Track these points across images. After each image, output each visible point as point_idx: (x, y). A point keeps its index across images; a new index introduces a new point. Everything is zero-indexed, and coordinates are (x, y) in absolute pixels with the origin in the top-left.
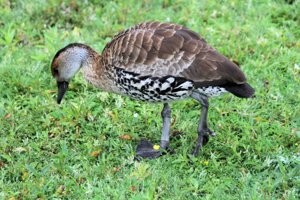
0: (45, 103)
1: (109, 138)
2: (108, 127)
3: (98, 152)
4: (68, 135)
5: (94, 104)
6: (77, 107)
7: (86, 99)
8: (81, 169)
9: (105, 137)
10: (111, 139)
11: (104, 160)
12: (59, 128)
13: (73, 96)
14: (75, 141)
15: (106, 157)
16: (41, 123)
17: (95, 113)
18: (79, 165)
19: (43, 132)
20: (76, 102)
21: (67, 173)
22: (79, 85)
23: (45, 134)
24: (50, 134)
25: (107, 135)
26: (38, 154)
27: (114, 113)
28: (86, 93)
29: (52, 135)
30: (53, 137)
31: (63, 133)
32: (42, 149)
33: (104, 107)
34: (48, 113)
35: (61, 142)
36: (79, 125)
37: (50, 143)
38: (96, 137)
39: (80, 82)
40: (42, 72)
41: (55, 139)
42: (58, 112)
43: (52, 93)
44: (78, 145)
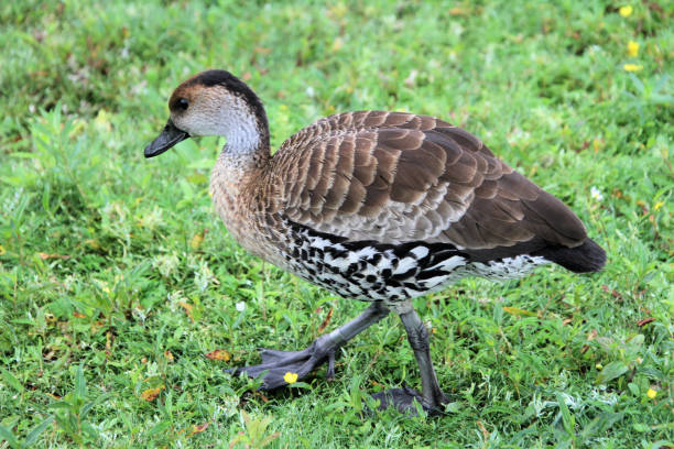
0: (35, 281)
1: (181, 359)
2: (178, 335)
3: (157, 390)
4: (87, 354)
5: (146, 282)
6: (107, 289)
7: (127, 271)
8: (118, 431)
9: (171, 357)
10: (186, 361)
11: (170, 408)
12: (66, 338)
13: (97, 266)
14: (103, 368)
15: (174, 401)
16: (27, 327)
17: (149, 303)
18: (114, 421)
19: (31, 349)
20: (105, 279)
21: (86, 441)
22: (112, 240)
23: (36, 352)
24: (46, 352)
25: (177, 353)
26: (19, 399)
27: (191, 302)
28: (127, 259)
29: (51, 354)
30: (54, 358)
31: (76, 349)
32: (29, 386)
33: (168, 289)
34: (40, 304)
35: (73, 370)
36: (112, 330)
37: (47, 373)
38: (151, 358)
39: (115, 234)
40: (27, 212)
41: (57, 363)
42: (65, 301)
43: (51, 260)
44: (110, 375)
